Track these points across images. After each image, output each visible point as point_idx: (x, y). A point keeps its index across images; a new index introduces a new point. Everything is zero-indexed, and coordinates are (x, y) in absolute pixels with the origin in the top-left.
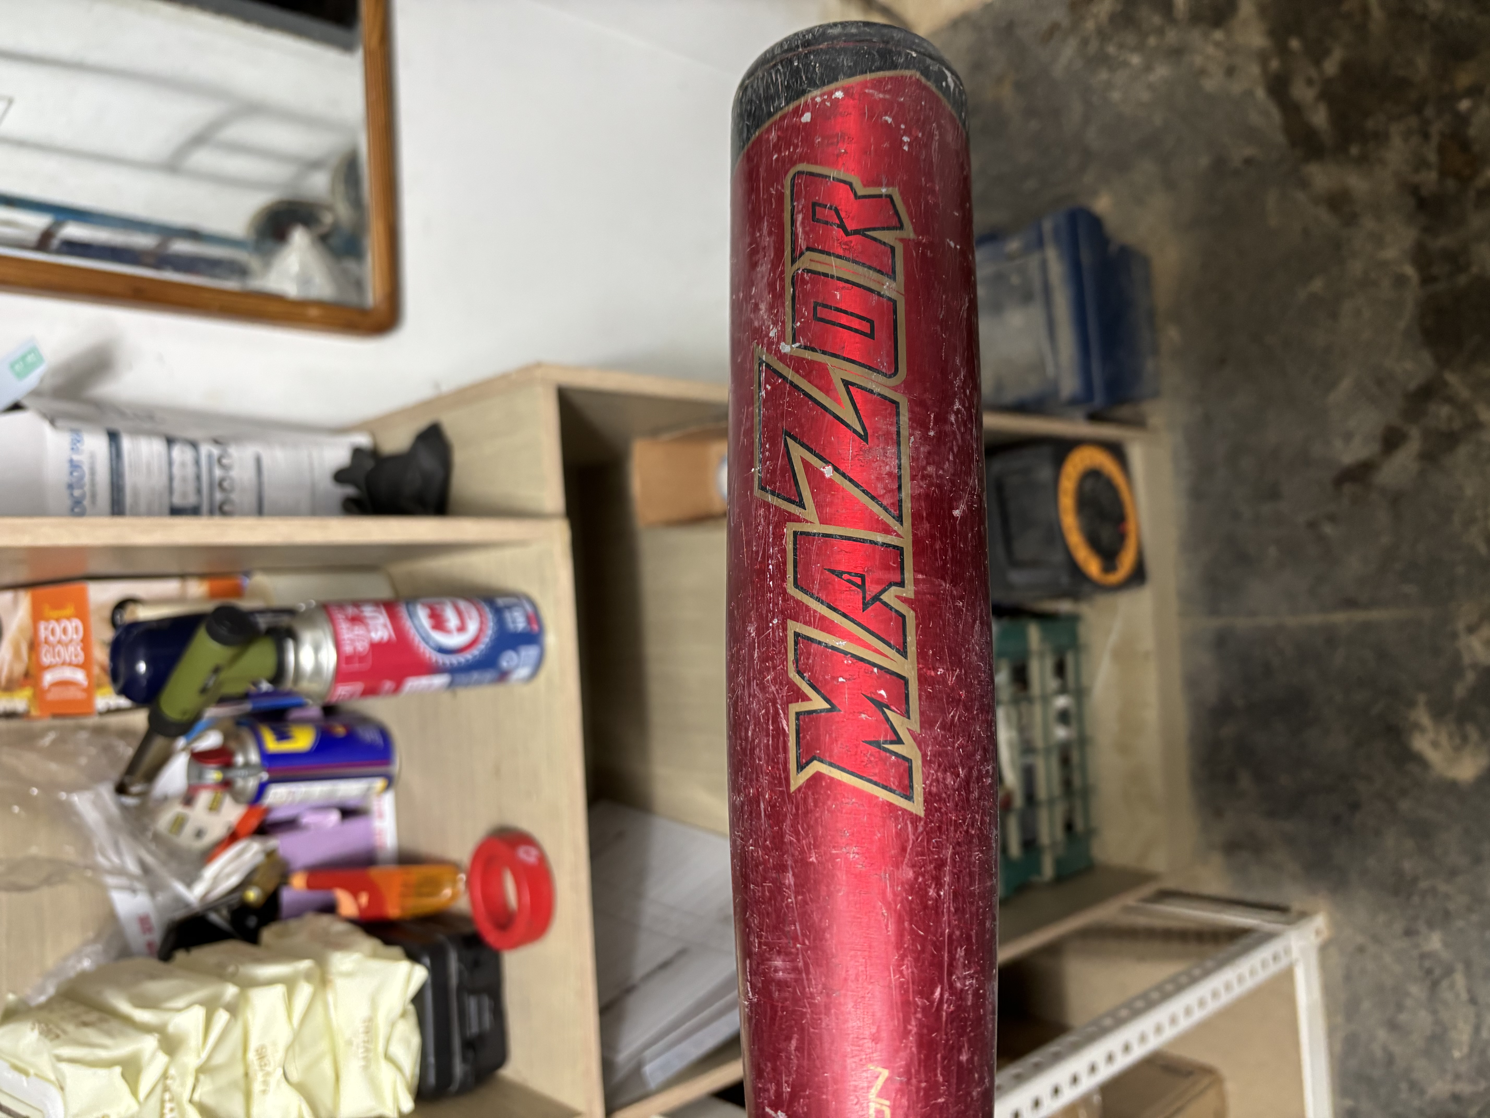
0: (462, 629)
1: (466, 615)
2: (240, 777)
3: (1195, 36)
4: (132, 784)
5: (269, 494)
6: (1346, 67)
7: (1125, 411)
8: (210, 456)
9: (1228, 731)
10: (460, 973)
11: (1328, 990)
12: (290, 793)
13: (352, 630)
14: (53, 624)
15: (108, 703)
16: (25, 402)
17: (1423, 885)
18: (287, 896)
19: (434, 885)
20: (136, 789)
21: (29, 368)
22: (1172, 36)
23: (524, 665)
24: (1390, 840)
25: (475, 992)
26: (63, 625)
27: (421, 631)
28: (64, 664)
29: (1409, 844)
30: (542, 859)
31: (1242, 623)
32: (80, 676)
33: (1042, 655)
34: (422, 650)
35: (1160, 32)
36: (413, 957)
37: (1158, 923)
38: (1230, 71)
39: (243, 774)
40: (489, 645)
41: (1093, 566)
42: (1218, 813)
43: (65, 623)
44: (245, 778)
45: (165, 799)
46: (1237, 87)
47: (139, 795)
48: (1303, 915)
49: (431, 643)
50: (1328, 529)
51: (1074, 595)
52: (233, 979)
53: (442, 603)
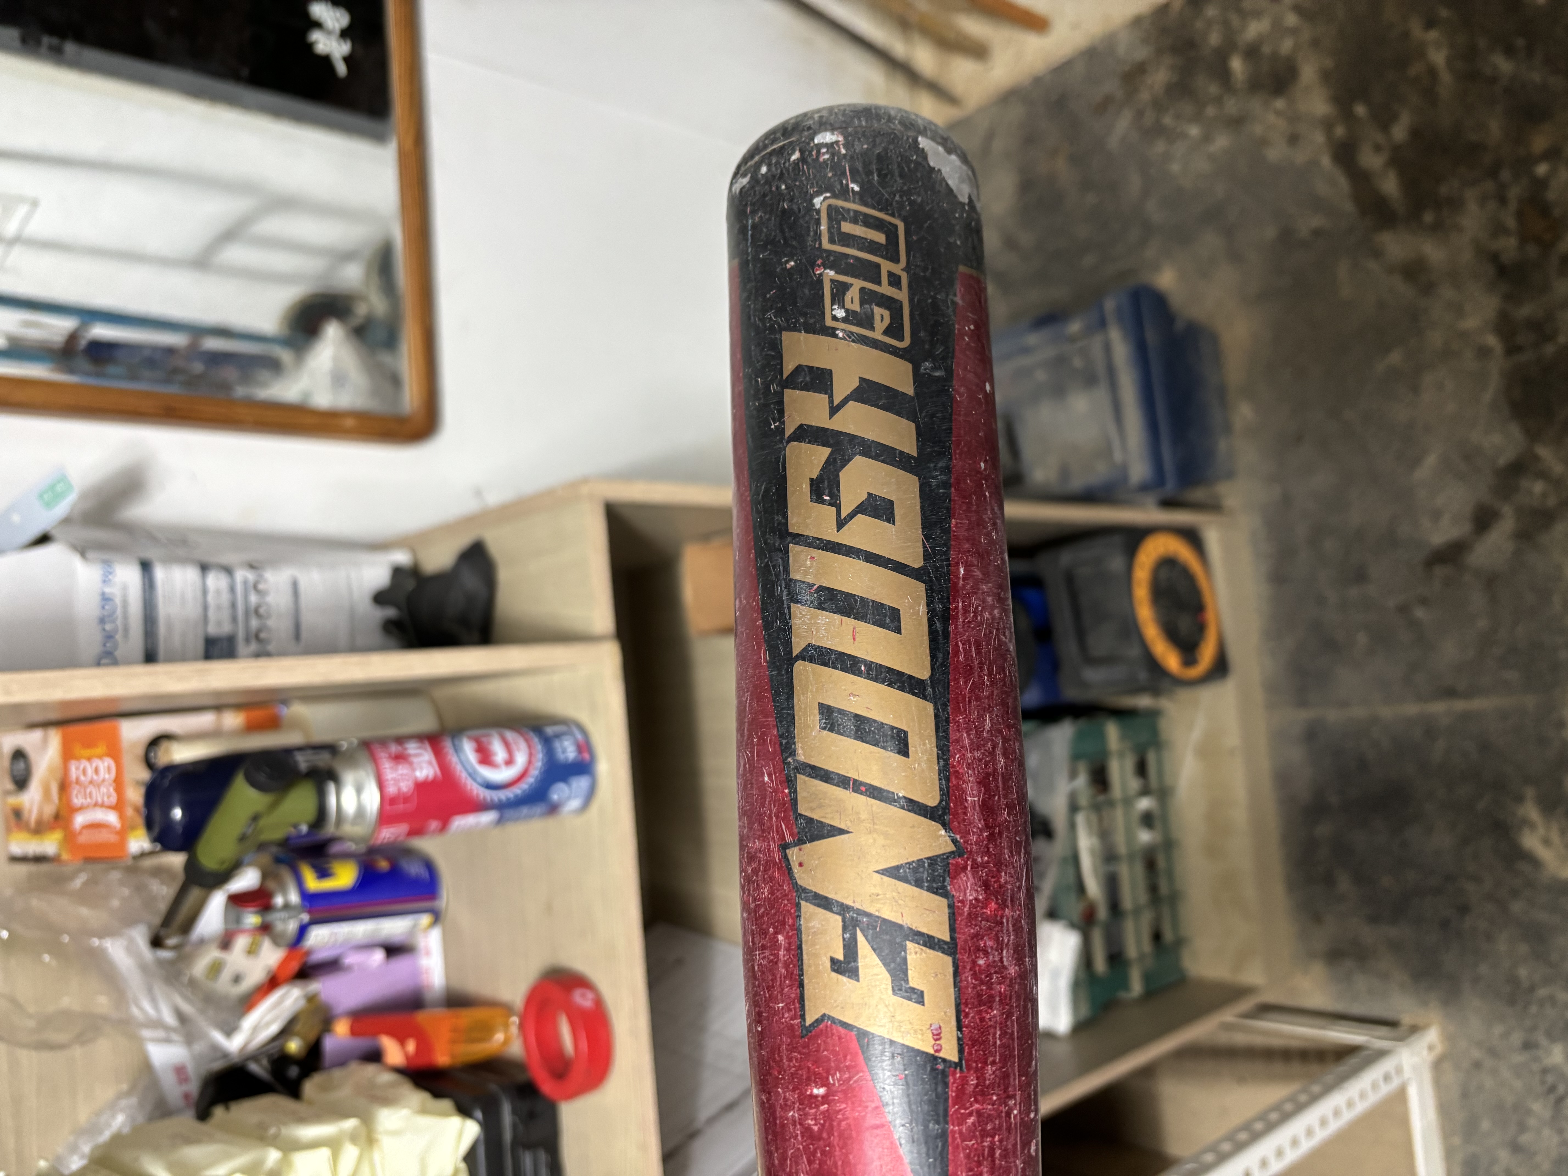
0: (509, 762)
1: (514, 747)
2: (280, 919)
3: (1255, 105)
4: (168, 936)
5: (308, 619)
6: (1415, 133)
7: (1198, 494)
8: (245, 582)
9: (1324, 829)
10: (514, 1127)
11: (1444, 1109)
12: (331, 934)
13: (396, 770)
14: (84, 763)
15: (142, 847)
16: (54, 533)
17: (1542, 992)
18: (330, 1044)
19: (485, 1030)
20: (172, 941)
21: (57, 497)
22: (1232, 106)
23: (576, 797)
24: (1502, 945)
25: (530, 1146)
26: (94, 765)
27: (468, 767)
28: (96, 805)
29: (1523, 948)
30: (599, 1003)
31: (1333, 716)
32: (112, 818)
33: (1121, 755)
34: (469, 787)
35: (1218, 101)
36: (464, 1111)
37: (1258, 1041)
38: (1293, 139)
39: (283, 917)
40: (539, 778)
41: (1172, 661)
42: (1317, 918)
43: (97, 762)
44: (284, 920)
45: (202, 942)
46: (1300, 157)
47: (175, 948)
48: (1414, 1029)
49: (479, 779)
50: (1420, 613)
51: (1155, 690)
52: (274, 1142)
53: (488, 735)
